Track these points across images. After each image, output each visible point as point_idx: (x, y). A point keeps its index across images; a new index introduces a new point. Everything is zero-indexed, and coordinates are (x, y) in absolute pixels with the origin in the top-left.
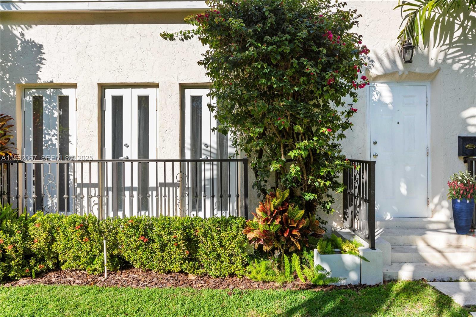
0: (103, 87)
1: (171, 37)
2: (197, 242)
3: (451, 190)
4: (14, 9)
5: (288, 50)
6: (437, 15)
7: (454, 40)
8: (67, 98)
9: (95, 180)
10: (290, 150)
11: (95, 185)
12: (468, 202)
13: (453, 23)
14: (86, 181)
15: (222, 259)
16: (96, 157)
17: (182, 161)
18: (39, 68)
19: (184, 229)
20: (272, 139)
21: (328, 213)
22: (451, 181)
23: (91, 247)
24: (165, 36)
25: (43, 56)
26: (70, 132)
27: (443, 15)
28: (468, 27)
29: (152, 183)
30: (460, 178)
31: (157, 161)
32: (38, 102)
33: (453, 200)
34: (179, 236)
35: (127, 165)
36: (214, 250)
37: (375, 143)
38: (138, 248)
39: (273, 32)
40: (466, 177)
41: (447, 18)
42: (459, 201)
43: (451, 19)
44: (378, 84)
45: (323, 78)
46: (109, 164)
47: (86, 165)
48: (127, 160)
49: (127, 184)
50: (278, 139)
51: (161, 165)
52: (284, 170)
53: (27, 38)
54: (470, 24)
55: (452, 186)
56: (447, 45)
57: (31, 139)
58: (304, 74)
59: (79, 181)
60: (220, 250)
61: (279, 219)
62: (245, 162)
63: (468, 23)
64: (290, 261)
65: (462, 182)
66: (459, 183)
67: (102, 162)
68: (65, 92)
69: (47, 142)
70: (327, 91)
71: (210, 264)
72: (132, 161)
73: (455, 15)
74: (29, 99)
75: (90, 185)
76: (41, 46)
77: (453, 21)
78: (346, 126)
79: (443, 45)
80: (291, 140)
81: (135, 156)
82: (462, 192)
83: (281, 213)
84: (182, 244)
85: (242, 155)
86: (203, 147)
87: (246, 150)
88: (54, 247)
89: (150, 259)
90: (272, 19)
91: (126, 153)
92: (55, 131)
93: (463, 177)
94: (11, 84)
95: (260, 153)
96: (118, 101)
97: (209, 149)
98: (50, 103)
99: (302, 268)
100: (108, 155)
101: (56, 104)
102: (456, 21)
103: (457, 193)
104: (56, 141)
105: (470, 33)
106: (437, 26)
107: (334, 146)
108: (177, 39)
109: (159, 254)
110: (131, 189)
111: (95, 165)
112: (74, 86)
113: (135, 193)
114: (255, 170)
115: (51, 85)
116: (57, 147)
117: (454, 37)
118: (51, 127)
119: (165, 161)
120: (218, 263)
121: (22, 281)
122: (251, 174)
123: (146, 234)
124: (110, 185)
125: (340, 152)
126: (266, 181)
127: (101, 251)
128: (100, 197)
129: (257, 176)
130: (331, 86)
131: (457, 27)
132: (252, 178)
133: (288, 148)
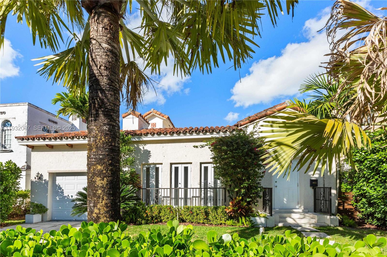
0: (171, 164)
1: (197, 147)
2: (209, 214)
4: (141, 140)
5: (241, 154)
8: (158, 168)
9: (169, 195)
10: (241, 185)
11: (168, 197)
14: (166, 195)
15: (218, 219)
16: (169, 187)
18: (149, 159)
19: (205, 209)
20: (235, 181)
21: (256, 206)
23: (173, 214)
24: (194, 147)
25: (151, 155)
26: (160, 180)
29: (189, 197)
31: (190, 188)
32: (148, 169)
34: (203, 211)
35: (180, 190)
36: (215, 216)
37: (276, 182)
38: (188, 215)
39: (236, 149)
45: (253, 162)
46: (174, 190)
47: (166, 190)
48: (180, 188)
49: (180, 197)
50: (237, 181)
51: (192, 190)
52: (239, 191)
53: (145, 149)
57: (145, 182)
58: (246, 162)
59: (163, 195)
60: (217, 216)
61: (238, 206)
62: (225, 189)
64: (242, 219)
67: (171, 188)
68: (157, 166)
69: (151, 183)
70: (254, 166)
71: (213, 220)
72: (182, 188)
74: (145, 169)
75: (167, 197)
76: (150, 151)
78: (262, 177)
80: (242, 181)
81: (183, 187)
83: (238, 204)
84: (204, 214)
85: (224, 186)
86: (208, 184)
87: (225, 185)
88: (160, 214)
89: (193, 219)
90: (235, 146)
91: (179, 186)
94: (139, 164)
95: (230, 186)
96: (177, 169)
97: (210, 185)
98: (152, 170)
99: (246, 222)
100: (173, 186)
101: (154, 170)
104: (154, 183)
107: (258, 183)
108: (199, 147)
109: (196, 217)
110: (181, 198)
111: (169, 190)
113: (183, 200)
114: (229, 191)
115: (153, 164)
116: (155, 184)
118: (153, 178)
119: (193, 188)
120: (216, 220)
121: (151, 224)
122: (227, 193)
123: (191, 211)
124: (174, 197)
125: (260, 185)
126: (233, 195)
127: (176, 216)
128: (171, 201)
129: (229, 193)
130: (255, 165)
132: (227, 194)
133: (241, 184)
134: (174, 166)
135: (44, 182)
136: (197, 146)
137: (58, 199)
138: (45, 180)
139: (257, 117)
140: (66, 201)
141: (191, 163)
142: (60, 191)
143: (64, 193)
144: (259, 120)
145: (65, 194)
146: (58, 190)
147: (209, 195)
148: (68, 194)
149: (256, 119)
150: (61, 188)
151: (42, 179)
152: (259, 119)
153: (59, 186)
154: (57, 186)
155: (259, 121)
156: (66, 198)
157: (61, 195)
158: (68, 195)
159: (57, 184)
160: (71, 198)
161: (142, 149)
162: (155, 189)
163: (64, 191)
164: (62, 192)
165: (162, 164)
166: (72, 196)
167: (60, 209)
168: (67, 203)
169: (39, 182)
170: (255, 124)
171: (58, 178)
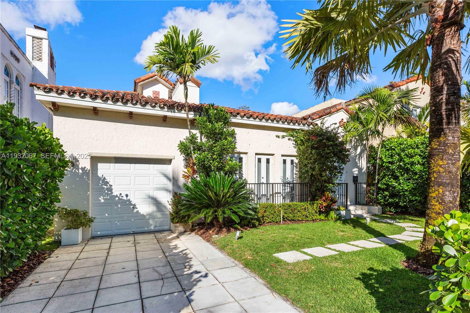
0: (256, 154)
8: (242, 158)
15: (313, 215)
23: (278, 213)
24: (277, 136)
26: (244, 173)
36: (311, 212)
38: (290, 213)
49: (263, 193)
68: (241, 156)
71: (310, 217)
72: (265, 184)
84: (304, 210)
88: (266, 214)
97: (288, 179)
108: (280, 138)
109: (297, 214)
115: (238, 153)
123: (294, 208)
124: (257, 194)
127: (281, 214)
134: (257, 157)
135: (80, 171)
136: (279, 136)
137: (102, 201)
138: (83, 169)
140: (116, 203)
141: (273, 155)
142: (106, 187)
143: (113, 191)
145: (115, 193)
146: (102, 185)
148: (121, 192)
150: (108, 183)
151: (78, 166)
153: (105, 178)
154: (100, 179)
156: (117, 199)
157: (108, 194)
158: (121, 194)
159: (100, 175)
160: (125, 198)
163: (113, 187)
164: (110, 189)
165: (246, 153)
166: (127, 196)
167: (107, 218)
168: (119, 206)
169: (72, 171)
170: (322, 120)
171: (100, 166)
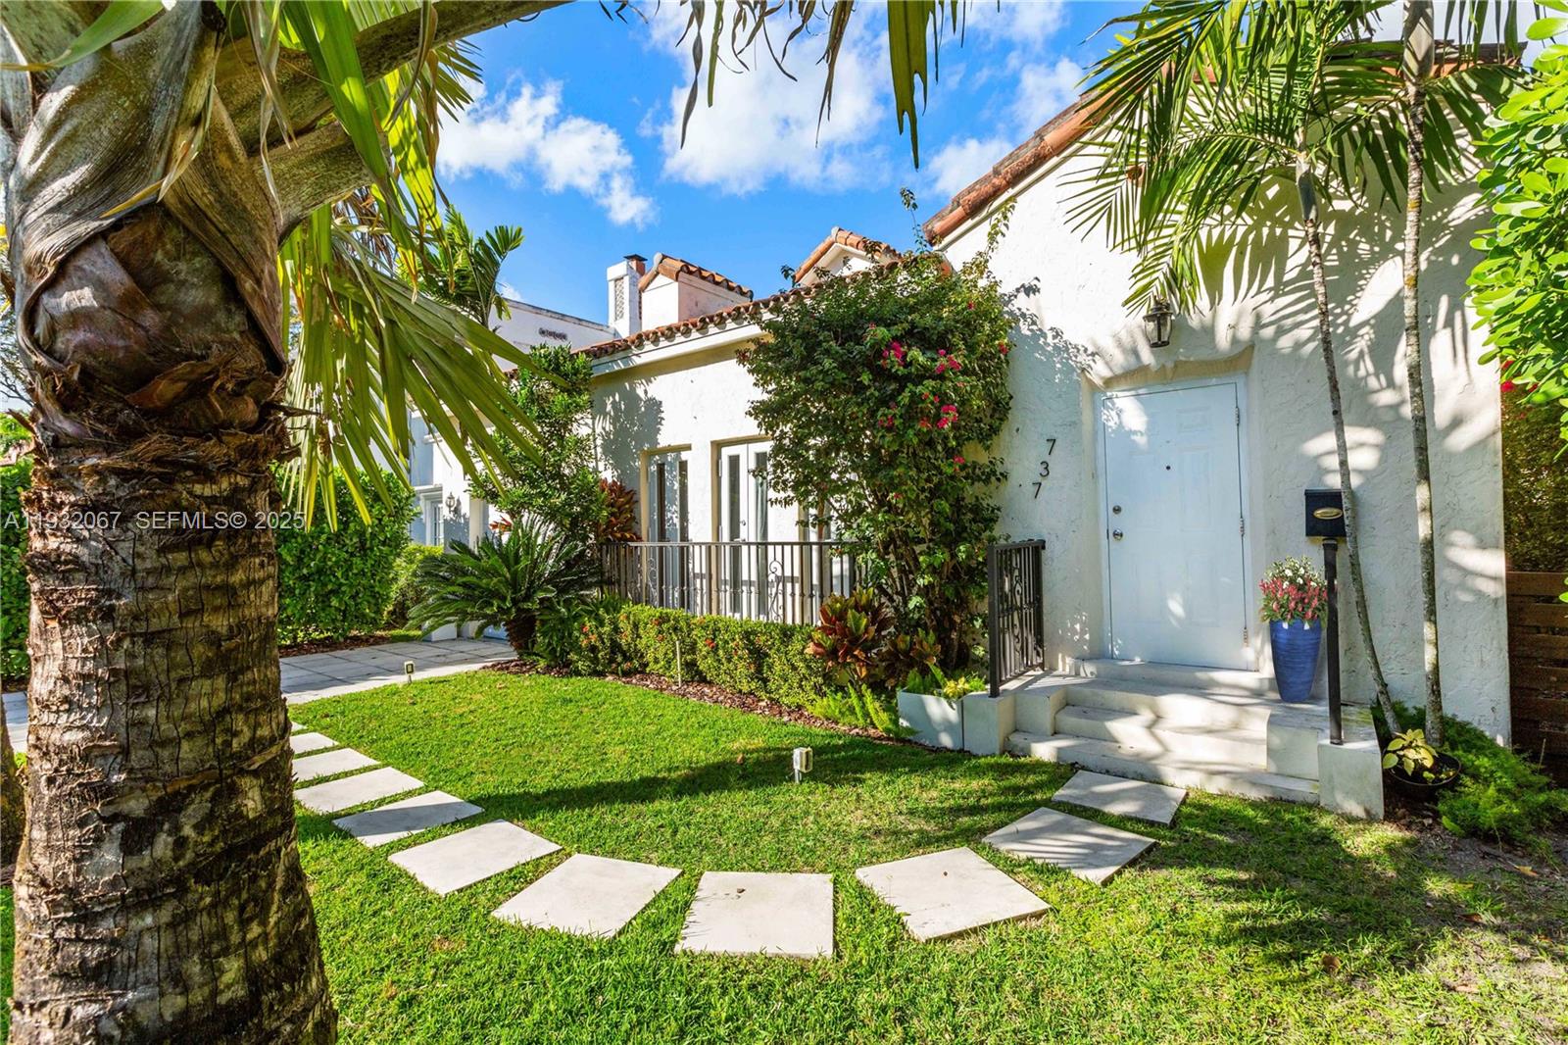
3: (1268, 599)
6: (1241, 230)
7: (1286, 278)
12: (1307, 627)
13: (1285, 238)
16: (713, 538)
17: (804, 544)
18: (658, 430)
22: (1268, 580)
25: (663, 416)
26: (690, 509)
27: (1257, 227)
28: (1328, 239)
29: (771, 576)
30: (1289, 573)
31: (775, 544)
32: (661, 471)
33: (1271, 622)
35: (745, 549)
37: (1117, 510)
40: (1302, 571)
41: (1265, 231)
42: (1285, 626)
43: (1278, 231)
44: (1120, 394)
46: (727, 548)
48: (745, 542)
49: (745, 577)
51: (779, 548)
53: (649, 395)
54: (1331, 229)
55: (1270, 590)
56: (1270, 289)
57: (656, 518)
59: (698, 570)
63: (1325, 229)
65: (1292, 581)
66: (1286, 584)
67: (719, 543)
69: (669, 520)
72: (749, 544)
73: (1287, 219)
74: (654, 468)
76: (660, 403)
77: (1284, 233)
79: (1259, 292)
81: (753, 538)
82: (1293, 605)
91: (743, 532)
92: (676, 508)
93: (1295, 571)
94: (636, 453)
96: (734, 461)
98: (671, 472)
100: (725, 537)
101: (677, 472)
102: (1291, 232)
103: (1282, 606)
104: (677, 521)
105: (1334, 251)
106: (1241, 253)
110: (749, 583)
112: (688, 448)
113: (753, 590)
116: (678, 526)
117: (1288, 268)
118: (673, 502)
119: (783, 544)
121: (610, 678)
124: (727, 577)
131: (1294, 244)
134: (726, 452)
139: (996, 181)
144: (1011, 192)
147: (836, 569)
149: (996, 192)
152: (1011, 183)
155: (1013, 198)
161: (642, 395)
162: (679, 543)
165: (694, 447)
170: (996, 216)
